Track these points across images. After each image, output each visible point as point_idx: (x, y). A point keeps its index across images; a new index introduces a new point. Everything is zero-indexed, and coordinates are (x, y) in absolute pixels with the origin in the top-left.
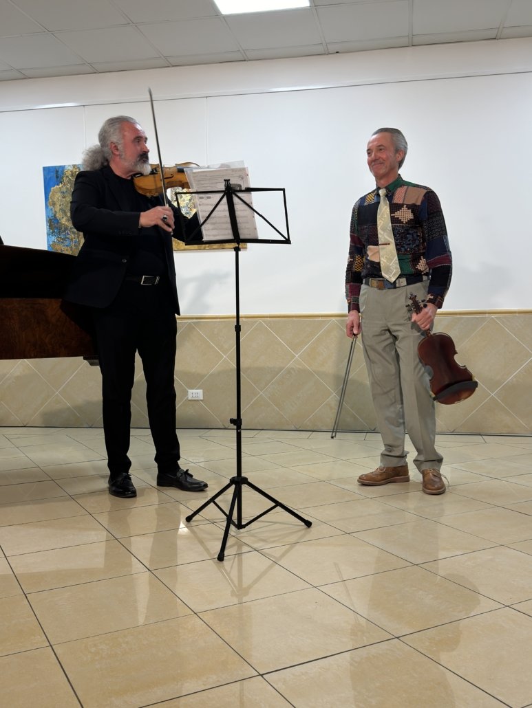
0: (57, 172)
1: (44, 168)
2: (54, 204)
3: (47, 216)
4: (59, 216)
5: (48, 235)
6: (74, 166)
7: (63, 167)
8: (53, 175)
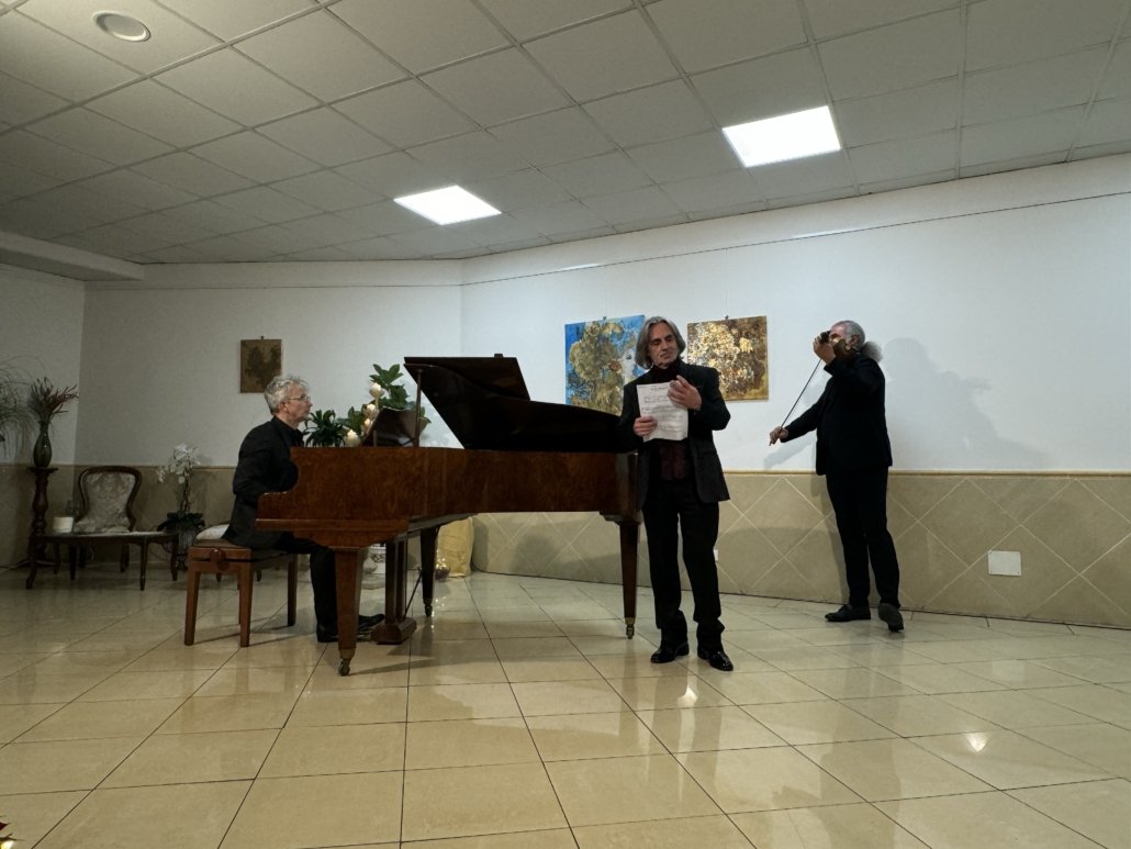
0: (578, 329)
1: (567, 326)
2: (574, 359)
3: (567, 371)
4: (577, 370)
5: (567, 389)
6: (594, 322)
7: (583, 324)
8: (574, 331)
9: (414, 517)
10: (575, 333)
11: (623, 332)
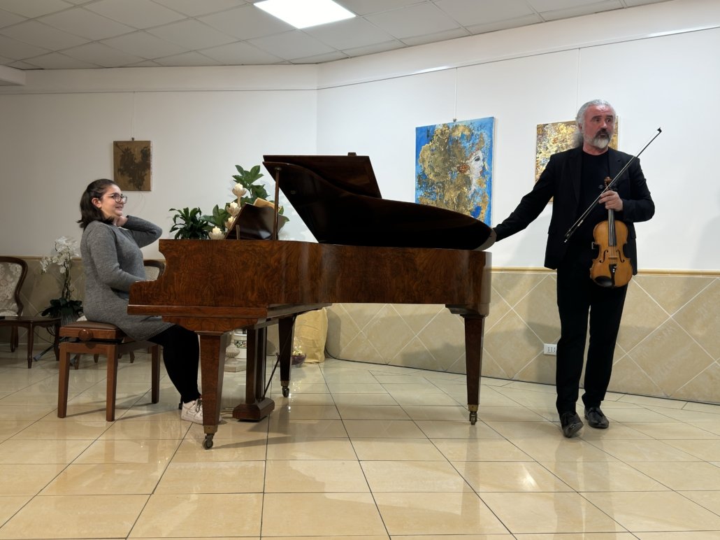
1: (417, 129)
2: (423, 161)
3: (417, 172)
4: (427, 172)
5: (417, 189)
6: (444, 125)
7: (433, 127)
8: (425, 134)
9: (272, 306)
10: (425, 135)
11: (472, 134)
